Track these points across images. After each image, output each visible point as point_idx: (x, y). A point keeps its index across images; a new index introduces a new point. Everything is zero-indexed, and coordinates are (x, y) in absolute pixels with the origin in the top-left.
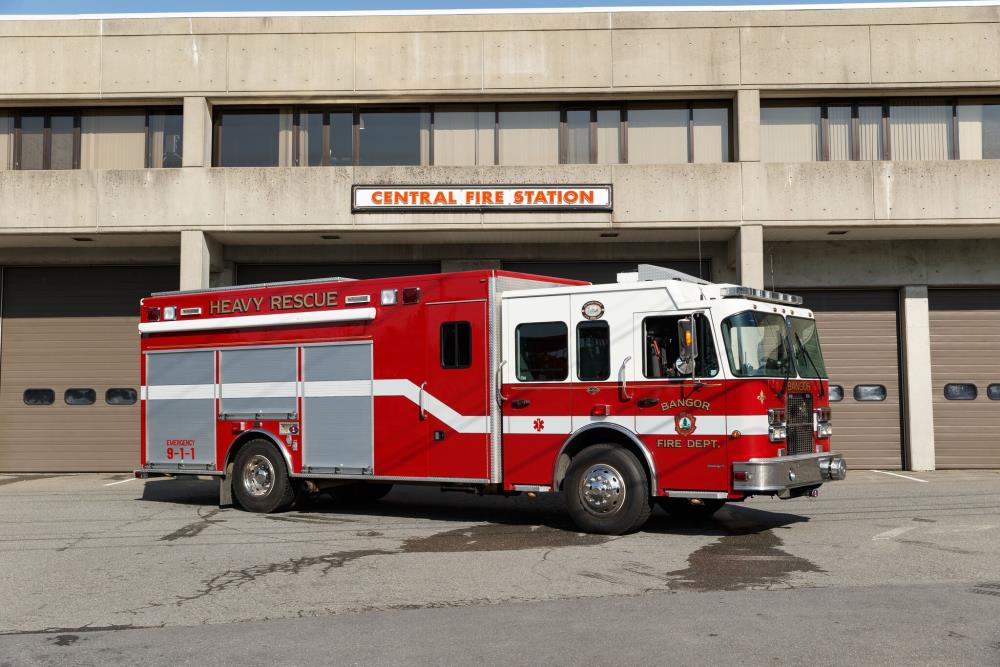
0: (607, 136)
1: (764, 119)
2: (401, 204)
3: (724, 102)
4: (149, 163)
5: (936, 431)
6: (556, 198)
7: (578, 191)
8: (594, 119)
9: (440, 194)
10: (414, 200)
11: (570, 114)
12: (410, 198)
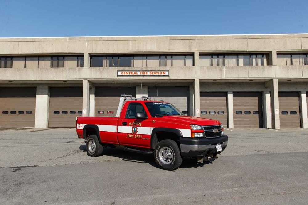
0: (168, 61)
1: (200, 58)
2: (127, 74)
3: (192, 54)
4: (78, 66)
5: (234, 120)
6: (158, 73)
7: (162, 72)
8: (166, 58)
9: (135, 72)
10: (130, 74)
11: (161, 57)
12: (129, 73)
